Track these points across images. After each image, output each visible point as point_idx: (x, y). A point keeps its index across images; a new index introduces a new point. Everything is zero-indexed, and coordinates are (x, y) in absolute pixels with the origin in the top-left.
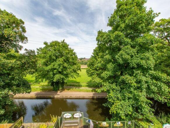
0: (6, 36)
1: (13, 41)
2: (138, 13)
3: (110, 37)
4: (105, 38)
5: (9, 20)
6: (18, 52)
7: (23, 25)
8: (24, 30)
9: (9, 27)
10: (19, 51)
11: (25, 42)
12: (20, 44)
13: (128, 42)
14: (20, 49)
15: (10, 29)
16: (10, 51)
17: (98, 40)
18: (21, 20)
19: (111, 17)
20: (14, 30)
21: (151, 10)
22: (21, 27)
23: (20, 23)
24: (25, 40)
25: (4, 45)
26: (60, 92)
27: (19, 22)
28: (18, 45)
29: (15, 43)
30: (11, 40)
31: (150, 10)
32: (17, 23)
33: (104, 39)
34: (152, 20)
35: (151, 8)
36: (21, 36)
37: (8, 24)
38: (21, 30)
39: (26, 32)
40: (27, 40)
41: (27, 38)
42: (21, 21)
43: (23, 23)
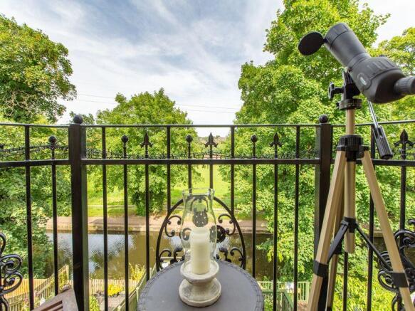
0: (29, 83)
1: (44, 94)
2: (335, 19)
3: (270, 77)
4: (260, 81)
5: (36, 46)
6: (54, 120)
7: (66, 58)
8: (68, 70)
9: (35, 64)
10: (57, 117)
11: (70, 96)
12: (60, 101)
13: (313, 89)
14: (60, 113)
15: (36, 66)
16: (38, 119)
17: (242, 86)
18: (61, 45)
19: (273, 29)
20: (46, 70)
21: (368, 9)
22: (60, 62)
23: (58, 54)
24: (71, 91)
25: (25, 103)
26: (155, 219)
27: (56, 50)
28: (56, 103)
29: (47, 100)
30: (41, 92)
31: (365, 9)
32: (53, 52)
33: (257, 82)
34: (372, 34)
35: (367, 5)
36: (61, 82)
37: (31, 56)
38: (61, 68)
39: (71, 72)
40: (75, 92)
41: (74, 87)
42: (61, 47)
43: (66, 52)
